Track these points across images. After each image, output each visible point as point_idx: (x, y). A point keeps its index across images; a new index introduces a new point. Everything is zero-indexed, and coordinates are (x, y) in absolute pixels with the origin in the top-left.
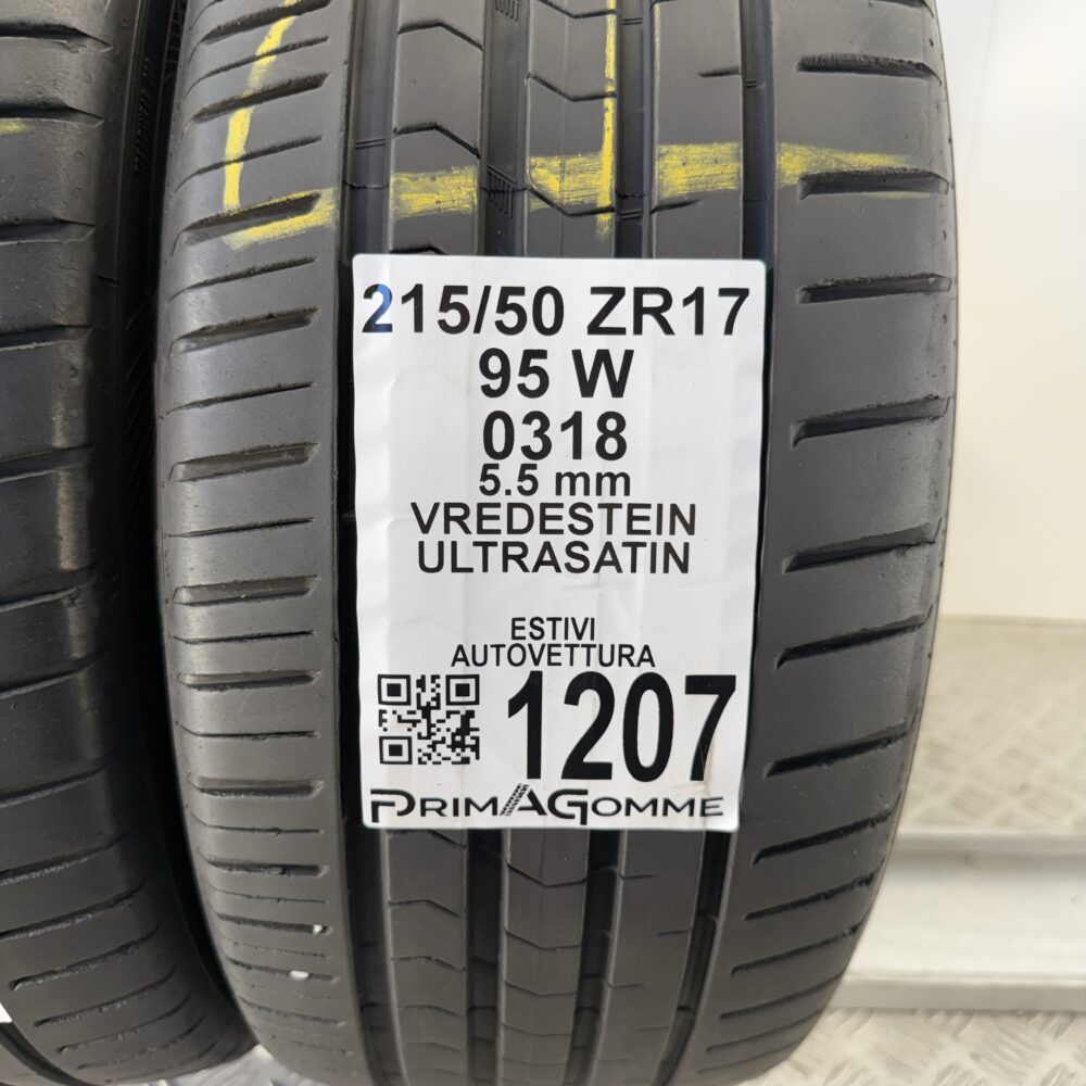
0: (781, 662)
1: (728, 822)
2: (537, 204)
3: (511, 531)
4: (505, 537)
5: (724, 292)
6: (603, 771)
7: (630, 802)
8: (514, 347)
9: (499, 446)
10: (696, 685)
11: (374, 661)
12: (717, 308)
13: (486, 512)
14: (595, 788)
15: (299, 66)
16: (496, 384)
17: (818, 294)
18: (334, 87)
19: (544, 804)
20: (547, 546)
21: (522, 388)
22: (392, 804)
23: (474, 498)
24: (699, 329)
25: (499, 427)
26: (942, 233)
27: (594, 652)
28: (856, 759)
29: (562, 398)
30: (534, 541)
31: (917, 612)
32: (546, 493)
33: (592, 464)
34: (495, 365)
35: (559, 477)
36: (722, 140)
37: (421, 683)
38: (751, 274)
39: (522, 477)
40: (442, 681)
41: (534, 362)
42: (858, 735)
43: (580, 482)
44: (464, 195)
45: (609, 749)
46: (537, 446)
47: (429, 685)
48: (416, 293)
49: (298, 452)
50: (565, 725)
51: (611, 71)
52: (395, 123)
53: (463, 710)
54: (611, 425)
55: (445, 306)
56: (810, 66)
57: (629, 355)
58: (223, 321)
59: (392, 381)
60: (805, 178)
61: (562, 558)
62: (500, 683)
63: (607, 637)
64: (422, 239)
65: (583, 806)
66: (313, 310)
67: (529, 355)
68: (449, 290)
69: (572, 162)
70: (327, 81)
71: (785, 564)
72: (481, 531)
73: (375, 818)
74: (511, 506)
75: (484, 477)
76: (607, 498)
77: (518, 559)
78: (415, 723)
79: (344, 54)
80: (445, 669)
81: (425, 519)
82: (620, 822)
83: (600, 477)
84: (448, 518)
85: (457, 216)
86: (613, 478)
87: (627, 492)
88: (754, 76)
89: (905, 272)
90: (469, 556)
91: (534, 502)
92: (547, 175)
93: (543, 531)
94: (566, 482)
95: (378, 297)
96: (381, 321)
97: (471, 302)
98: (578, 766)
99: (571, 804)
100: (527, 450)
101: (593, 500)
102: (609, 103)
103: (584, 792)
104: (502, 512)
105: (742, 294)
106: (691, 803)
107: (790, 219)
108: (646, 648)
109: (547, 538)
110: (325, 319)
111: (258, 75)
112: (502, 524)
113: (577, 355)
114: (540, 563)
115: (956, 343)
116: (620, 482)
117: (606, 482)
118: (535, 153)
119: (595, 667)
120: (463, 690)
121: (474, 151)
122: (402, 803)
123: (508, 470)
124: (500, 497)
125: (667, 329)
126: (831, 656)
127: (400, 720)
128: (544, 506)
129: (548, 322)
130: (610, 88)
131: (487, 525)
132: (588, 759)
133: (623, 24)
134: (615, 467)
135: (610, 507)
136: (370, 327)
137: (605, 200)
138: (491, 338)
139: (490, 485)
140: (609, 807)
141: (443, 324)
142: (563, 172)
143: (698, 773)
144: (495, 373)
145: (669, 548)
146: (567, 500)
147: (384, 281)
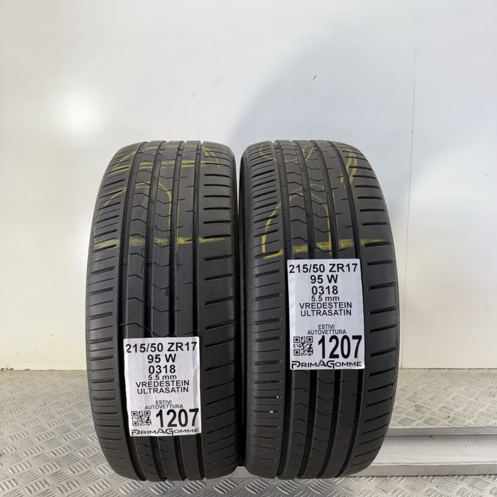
0: (370, 333)
1: (363, 367)
2: (318, 250)
3: (318, 308)
4: (317, 309)
5: (353, 264)
6: (337, 356)
7: (343, 363)
8: (316, 275)
9: (315, 292)
10: (354, 337)
11: (293, 334)
12: (352, 267)
13: (313, 304)
14: (336, 360)
15: (274, 228)
16: (313, 281)
17: (369, 264)
18: (281, 232)
19: (326, 364)
20: (324, 311)
21: (318, 282)
22: (296, 364)
23: (311, 302)
24: (349, 271)
25: (314, 289)
26: (392, 252)
27: (334, 331)
28: (387, 354)
29: (326, 283)
30: (322, 309)
31: (395, 323)
32: (324, 301)
33: (332, 295)
34: (313, 278)
35: (326, 298)
36: (350, 238)
37: (302, 338)
38: (358, 261)
39: (319, 298)
40: (306, 338)
41: (320, 277)
42: (386, 348)
43: (330, 299)
44: (306, 249)
45: (338, 352)
46: (322, 292)
47: (303, 339)
48: (299, 266)
49: (277, 295)
50: (330, 346)
51: (329, 227)
52: (292, 237)
53: (310, 344)
54: (335, 288)
55: (304, 268)
56: (364, 224)
57: (337, 276)
58: (263, 272)
59: (295, 282)
60: (365, 244)
61: (327, 313)
62: (317, 338)
63: (337, 328)
64: (299, 257)
65: (333, 364)
66: (280, 270)
67: (319, 276)
68: (304, 265)
69: (324, 243)
70: (279, 230)
71: (369, 313)
72: (312, 308)
73: (293, 368)
74: (317, 303)
75: (312, 298)
76: (335, 301)
77: (319, 313)
78: (301, 346)
79: (282, 225)
80: (306, 335)
81: (302, 306)
82: (341, 368)
83: (333, 298)
84: (306, 306)
85: (305, 253)
86: (336, 298)
87: (339, 300)
88: (354, 226)
89: (385, 260)
90: (310, 313)
91: (322, 302)
92: (320, 245)
93: (324, 308)
94: (327, 298)
95: (292, 267)
96: (293, 271)
97: (308, 267)
98: (332, 356)
99: (331, 364)
100: (320, 293)
101: (332, 302)
102: (329, 233)
103: (333, 361)
104: (316, 304)
105: (356, 265)
106: (355, 363)
107: (363, 251)
108: (344, 330)
109: (324, 309)
110: (282, 271)
111: (266, 229)
112: (316, 307)
113: (328, 276)
114: (323, 314)
115: (397, 272)
116: (337, 298)
117: (335, 298)
118: (317, 242)
119: (335, 334)
120: (310, 340)
121: (307, 242)
122: (298, 364)
123: (317, 297)
124: (315, 302)
125: (344, 271)
126: (379, 332)
127: (298, 346)
128: (323, 303)
129: (322, 270)
130: (329, 230)
131: (313, 307)
132: (334, 354)
133: (330, 218)
134: (336, 296)
135: (336, 303)
136: (291, 272)
137: (330, 249)
138: (312, 273)
139: (313, 299)
140: (338, 364)
141: (304, 271)
142: (322, 245)
143: (356, 356)
144: (313, 279)
145: (347, 311)
146: (328, 302)
147: (293, 264)
